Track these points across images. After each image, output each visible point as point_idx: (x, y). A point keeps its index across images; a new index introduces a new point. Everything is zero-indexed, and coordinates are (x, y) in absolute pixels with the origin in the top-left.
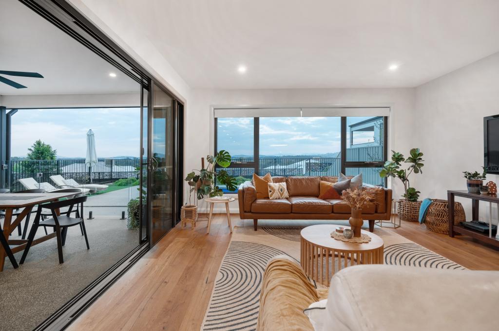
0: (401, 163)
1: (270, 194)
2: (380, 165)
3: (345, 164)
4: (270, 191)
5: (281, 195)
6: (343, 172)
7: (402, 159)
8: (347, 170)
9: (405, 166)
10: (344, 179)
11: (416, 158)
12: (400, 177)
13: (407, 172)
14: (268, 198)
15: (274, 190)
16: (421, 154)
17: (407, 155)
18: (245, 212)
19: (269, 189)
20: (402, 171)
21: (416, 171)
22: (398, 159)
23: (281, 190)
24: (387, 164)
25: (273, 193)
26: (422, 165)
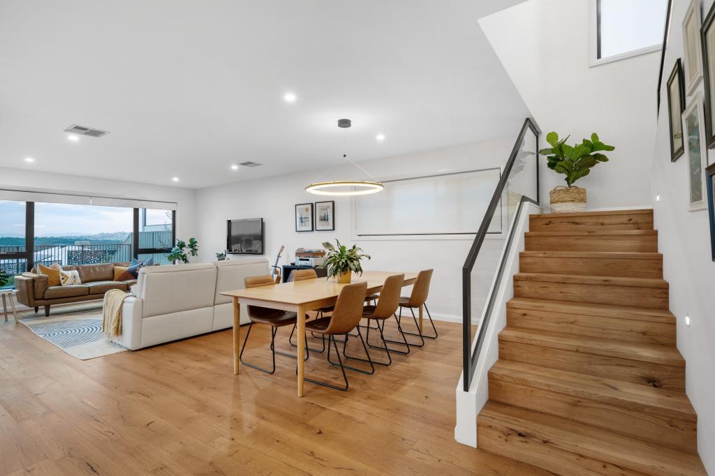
0: (183, 249)
1: (62, 281)
2: (168, 251)
3: (137, 251)
4: (63, 279)
5: (75, 281)
6: (136, 257)
7: (184, 246)
8: (139, 256)
9: (186, 251)
10: (137, 263)
11: (193, 244)
12: (183, 260)
13: (188, 256)
14: (60, 285)
15: (67, 278)
16: (196, 242)
17: (187, 243)
18: (36, 300)
19: (61, 277)
20: (185, 255)
21: (193, 255)
22: (182, 245)
23: (74, 277)
24: (174, 250)
25: (66, 280)
26: (197, 249)
